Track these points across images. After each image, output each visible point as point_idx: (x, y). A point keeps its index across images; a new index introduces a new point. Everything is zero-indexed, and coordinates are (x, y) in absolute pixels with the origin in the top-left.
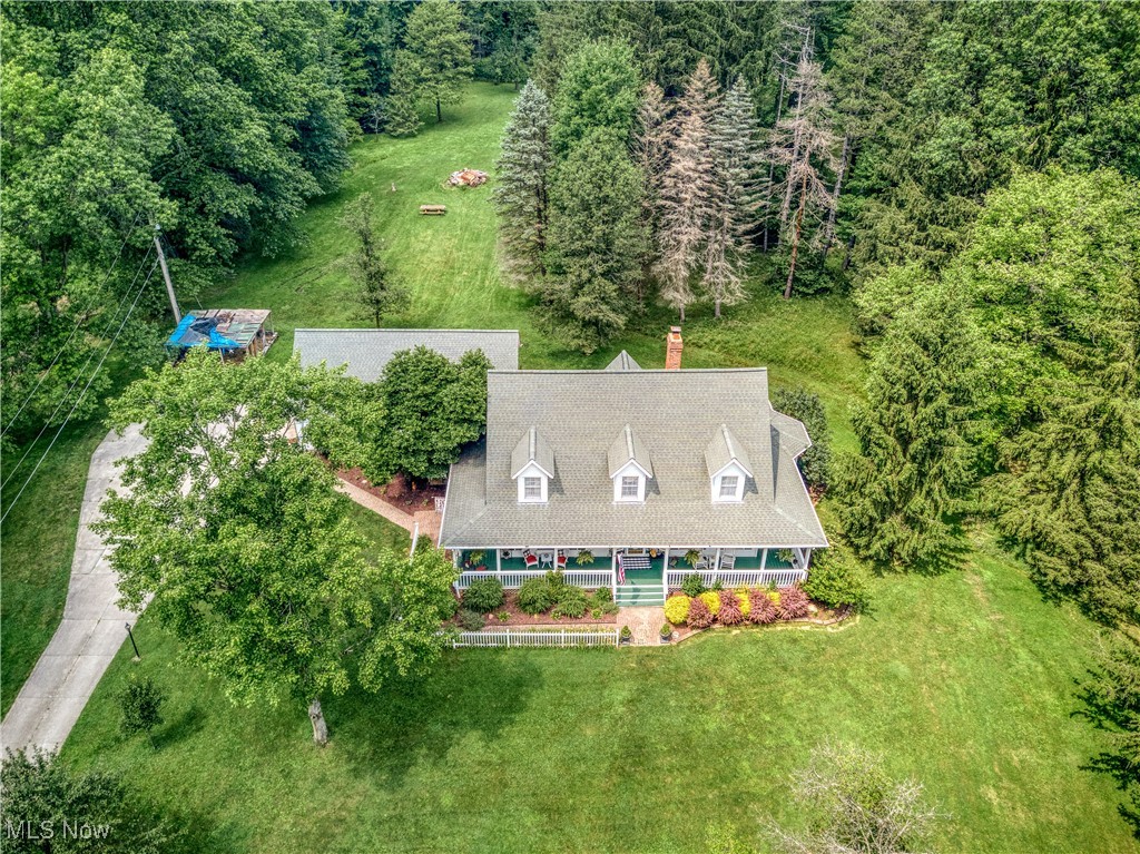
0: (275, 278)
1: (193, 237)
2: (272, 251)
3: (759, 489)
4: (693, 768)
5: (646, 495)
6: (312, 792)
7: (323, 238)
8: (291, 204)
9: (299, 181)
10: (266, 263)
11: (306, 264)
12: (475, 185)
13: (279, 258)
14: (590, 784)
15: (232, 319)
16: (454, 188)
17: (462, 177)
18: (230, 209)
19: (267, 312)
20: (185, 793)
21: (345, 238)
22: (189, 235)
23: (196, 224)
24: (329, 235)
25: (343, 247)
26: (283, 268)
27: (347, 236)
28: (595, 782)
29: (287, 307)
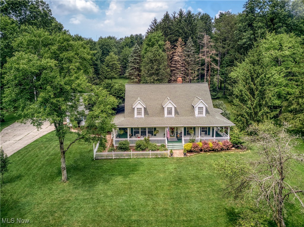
3: (210, 113)
4: (200, 183)
5: (175, 115)
6: (59, 193)
14: (163, 188)
20: (11, 195)
28: (165, 187)
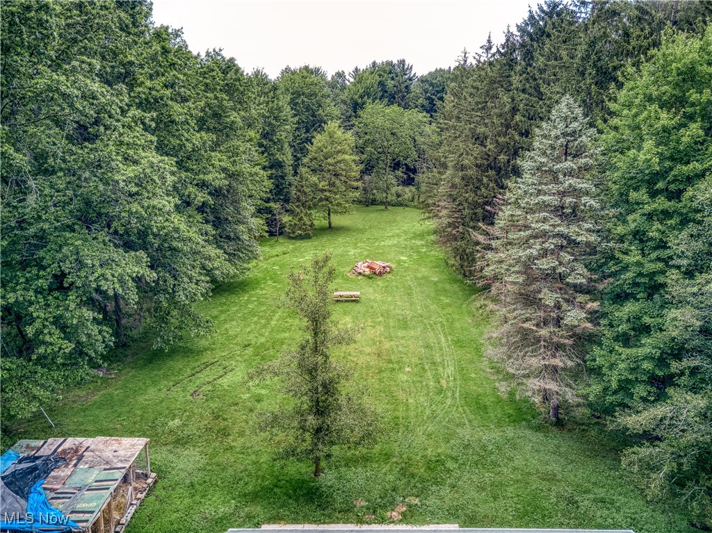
0: (166, 376)
1: (37, 324)
2: (167, 342)
7: (227, 326)
8: (197, 284)
9: (209, 259)
10: (155, 357)
11: (207, 357)
12: (380, 274)
13: (174, 352)
15: (80, 458)
16: (360, 277)
17: (368, 267)
18: (103, 283)
19: (143, 441)
21: (253, 326)
22: (33, 320)
23: (48, 305)
24: (234, 323)
25: (251, 336)
26: (178, 363)
27: (256, 323)
29: (177, 422)
